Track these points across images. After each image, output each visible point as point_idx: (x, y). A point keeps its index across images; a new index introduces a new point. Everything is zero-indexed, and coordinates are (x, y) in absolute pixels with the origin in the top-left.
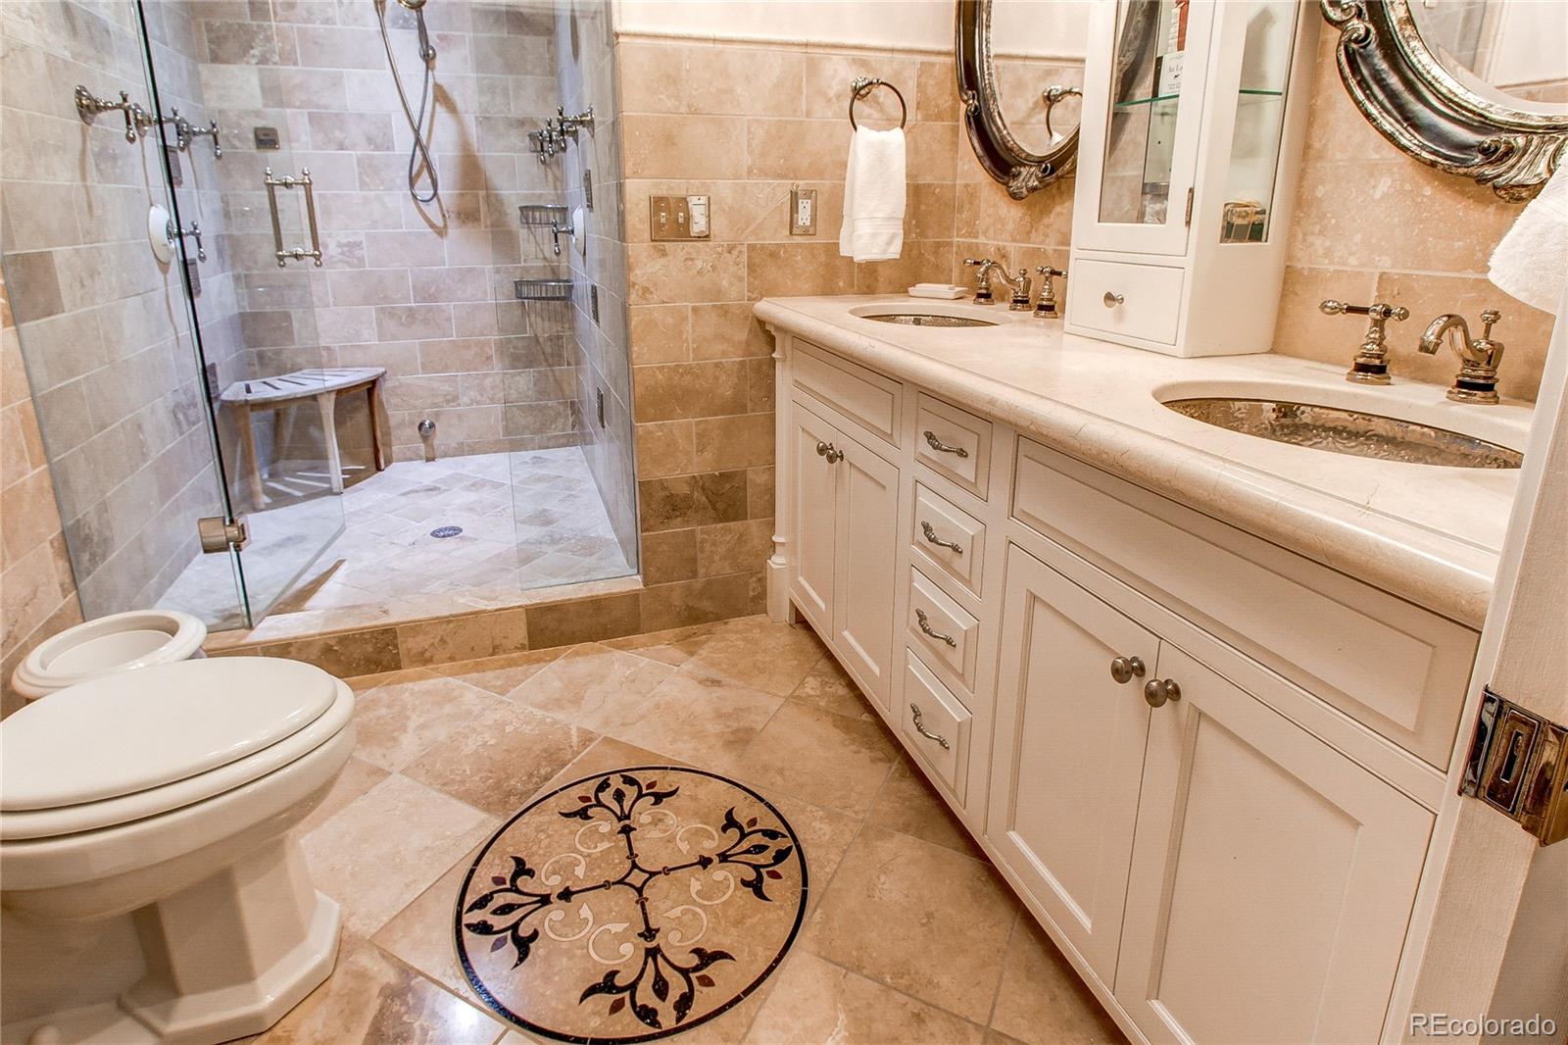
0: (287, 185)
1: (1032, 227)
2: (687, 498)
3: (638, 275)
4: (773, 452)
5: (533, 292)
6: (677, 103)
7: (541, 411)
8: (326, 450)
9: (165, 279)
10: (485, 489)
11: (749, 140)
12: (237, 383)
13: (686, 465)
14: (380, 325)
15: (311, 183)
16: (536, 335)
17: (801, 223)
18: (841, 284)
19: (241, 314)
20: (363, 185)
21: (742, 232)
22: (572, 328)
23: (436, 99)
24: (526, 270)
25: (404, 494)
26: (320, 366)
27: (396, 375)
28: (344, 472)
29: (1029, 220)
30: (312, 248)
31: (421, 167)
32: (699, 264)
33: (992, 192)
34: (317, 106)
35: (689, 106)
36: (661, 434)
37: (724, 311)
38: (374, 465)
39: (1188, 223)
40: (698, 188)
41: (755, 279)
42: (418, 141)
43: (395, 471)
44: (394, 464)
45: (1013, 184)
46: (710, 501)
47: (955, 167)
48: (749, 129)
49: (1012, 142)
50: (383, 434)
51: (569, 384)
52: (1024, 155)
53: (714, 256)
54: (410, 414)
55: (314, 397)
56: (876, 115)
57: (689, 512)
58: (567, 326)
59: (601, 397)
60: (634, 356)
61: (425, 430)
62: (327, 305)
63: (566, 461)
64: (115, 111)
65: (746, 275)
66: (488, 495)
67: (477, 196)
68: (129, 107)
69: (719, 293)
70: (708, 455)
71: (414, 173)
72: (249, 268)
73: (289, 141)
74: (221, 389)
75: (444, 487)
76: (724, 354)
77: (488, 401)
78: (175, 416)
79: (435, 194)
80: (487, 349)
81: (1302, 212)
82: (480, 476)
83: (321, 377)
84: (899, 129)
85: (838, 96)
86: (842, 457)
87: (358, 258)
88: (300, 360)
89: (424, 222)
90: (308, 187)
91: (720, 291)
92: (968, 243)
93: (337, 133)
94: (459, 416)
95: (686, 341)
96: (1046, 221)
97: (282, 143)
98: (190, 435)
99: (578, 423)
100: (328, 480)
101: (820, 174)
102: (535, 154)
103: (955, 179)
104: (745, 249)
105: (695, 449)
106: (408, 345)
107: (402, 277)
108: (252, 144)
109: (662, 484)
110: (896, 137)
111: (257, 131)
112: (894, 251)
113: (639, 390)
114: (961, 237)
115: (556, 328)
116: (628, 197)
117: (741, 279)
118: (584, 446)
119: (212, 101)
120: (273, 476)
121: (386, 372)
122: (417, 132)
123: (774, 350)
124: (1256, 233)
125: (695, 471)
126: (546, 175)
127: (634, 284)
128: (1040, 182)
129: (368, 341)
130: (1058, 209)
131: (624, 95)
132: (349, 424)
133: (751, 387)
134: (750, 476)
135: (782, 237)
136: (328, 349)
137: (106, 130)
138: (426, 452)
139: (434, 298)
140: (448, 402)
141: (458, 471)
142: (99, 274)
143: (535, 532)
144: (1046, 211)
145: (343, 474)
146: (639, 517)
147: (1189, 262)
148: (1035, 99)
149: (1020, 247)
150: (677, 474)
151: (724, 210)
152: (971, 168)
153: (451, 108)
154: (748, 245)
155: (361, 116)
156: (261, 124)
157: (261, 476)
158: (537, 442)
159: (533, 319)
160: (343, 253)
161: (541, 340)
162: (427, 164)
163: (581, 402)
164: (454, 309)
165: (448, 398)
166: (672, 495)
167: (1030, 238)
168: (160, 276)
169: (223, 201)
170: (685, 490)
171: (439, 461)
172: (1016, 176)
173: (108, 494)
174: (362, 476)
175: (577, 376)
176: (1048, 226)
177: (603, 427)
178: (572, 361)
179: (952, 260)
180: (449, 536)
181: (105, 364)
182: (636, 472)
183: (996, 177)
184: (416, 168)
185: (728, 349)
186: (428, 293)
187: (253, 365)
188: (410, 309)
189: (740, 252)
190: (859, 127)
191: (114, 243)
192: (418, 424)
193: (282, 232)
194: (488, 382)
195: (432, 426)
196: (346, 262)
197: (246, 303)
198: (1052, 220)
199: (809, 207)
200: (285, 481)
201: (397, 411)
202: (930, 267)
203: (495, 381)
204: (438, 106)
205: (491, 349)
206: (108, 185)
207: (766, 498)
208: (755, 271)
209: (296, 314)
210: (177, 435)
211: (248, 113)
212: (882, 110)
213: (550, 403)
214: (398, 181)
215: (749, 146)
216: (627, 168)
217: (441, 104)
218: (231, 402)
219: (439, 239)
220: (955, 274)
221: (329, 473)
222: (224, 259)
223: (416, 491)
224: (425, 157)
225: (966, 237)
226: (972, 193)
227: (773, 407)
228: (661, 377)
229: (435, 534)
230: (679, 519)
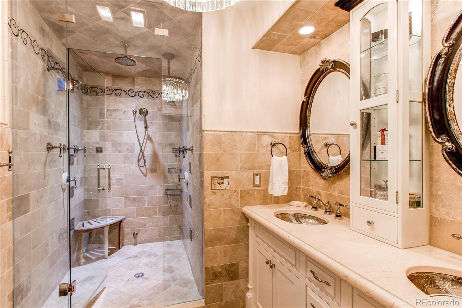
0: (103, 168)
1: (329, 187)
2: (220, 272)
3: (207, 200)
4: (248, 256)
5: (170, 192)
6: (220, 149)
7: (170, 229)
8: (104, 242)
9: (64, 194)
10: (153, 256)
11: (241, 159)
12: (80, 222)
13: (220, 261)
14: (125, 203)
15: (110, 168)
16: (170, 205)
17: (256, 183)
18: (268, 201)
19: (85, 200)
20: (125, 162)
21: (238, 187)
22: (181, 203)
23: (147, 139)
24: (169, 186)
25: (127, 259)
26: (106, 215)
27: (128, 218)
28: (109, 249)
29: (328, 185)
30: (108, 187)
31: (141, 157)
32: (225, 196)
33: (314, 174)
34: (114, 141)
35: (223, 150)
36: (212, 251)
37: (233, 211)
38: (118, 247)
39: (397, 203)
40: (225, 173)
41: (242, 200)
42: (141, 150)
43: (125, 249)
44: (124, 246)
45: (323, 175)
46: (227, 274)
47: (301, 166)
48: (241, 155)
49: (320, 161)
50: (122, 237)
51: (179, 220)
52: (325, 165)
53: (230, 194)
54: (131, 230)
55: (103, 228)
56: (277, 151)
57: (221, 278)
58: (180, 202)
59: (191, 231)
60: (205, 226)
61: (135, 235)
62: (110, 197)
63: (177, 245)
64: (57, 149)
65: (240, 199)
66: (153, 259)
67: (157, 165)
68: (62, 147)
69: (231, 205)
70: (227, 258)
71: (139, 159)
72: (89, 186)
73: (106, 150)
74: (75, 225)
75: (139, 256)
76: (233, 224)
77: (155, 226)
78: (59, 238)
79: (145, 165)
80: (156, 210)
81: (434, 198)
82: (151, 251)
83: (105, 220)
84: (285, 156)
85: (266, 146)
86: (275, 266)
87: (121, 183)
88: (100, 214)
89: (141, 172)
90: (109, 169)
91: (232, 204)
92: (306, 188)
93: (119, 148)
94: (146, 231)
95: (221, 221)
96: (334, 186)
97: (103, 151)
98: (63, 243)
99: (182, 232)
100: (103, 253)
101: (261, 168)
102: (173, 153)
103: (301, 168)
104: (239, 191)
105: (223, 256)
106: (132, 208)
107: (133, 188)
108: (95, 151)
109: (212, 268)
110: (285, 158)
111: (97, 148)
112: (286, 193)
113: (206, 237)
114: (303, 186)
115: (176, 203)
116: (205, 177)
117: (238, 201)
118: (183, 240)
119: (86, 140)
120: (87, 251)
121: (125, 217)
122: (141, 148)
123: (248, 223)
124: (418, 204)
125: (223, 263)
126: (176, 159)
127: (206, 203)
128: (332, 175)
129: (121, 207)
130: (338, 183)
131: (205, 147)
132: (112, 233)
133: (241, 235)
134: (241, 264)
135: (251, 187)
136: (109, 210)
137: (54, 153)
138: (135, 242)
139: (142, 194)
140: (143, 226)
141: (144, 249)
142: (44, 197)
143: (168, 276)
144: (333, 183)
145: (109, 250)
146: (204, 280)
147: (400, 215)
148: (322, 145)
149: (325, 192)
150: (217, 265)
151: (233, 180)
152: (306, 166)
153: (151, 141)
154: (240, 190)
155: (126, 143)
156: (98, 146)
157: (83, 251)
158: (169, 238)
159: (170, 201)
160: (117, 182)
161: (172, 207)
162: (143, 156)
163: (183, 226)
164: (147, 197)
165: (143, 225)
166: (215, 272)
167: (328, 190)
168: (62, 193)
169: (84, 167)
170: (219, 270)
171: (138, 245)
172: (323, 172)
173: (32, 272)
174: (114, 251)
175: (182, 218)
176: (335, 187)
177: (191, 241)
178: (181, 213)
179: (301, 192)
180: (140, 277)
181: (40, 226)
182: (204, 263)
183: (316, 171)
184: (140, 157)
185: (234, 223)
186: (140, 193)
187: (86, 215)
188: (134, 198)
189: (238, 192)
190: (274, 156)
191: (50, 186)
192: (133, 233)
193: (100, 176)
194: (155, 220)
195: (137, 234)
196: (117, 184)
197: (86, 197)
198: (336, 186)
199: (258, 178)
200: (90, 253)
201: (127, 230)
202: (294, 195)
203: (157, 220)
204: (148, 141)
205: (157, 209)
206: (52, 169)
207: (245, 272)
208: (242, 198)
209: (101, 200)
210: (59, 244)
211: (95, 143)
212: (279, 150)
213: (173, 226)
214: (135, 161)
215: (241, 161)
216: (205, 168)
217: (149, 140)
218: (78, 230)
219: (145, 177)
220: (302, 197)
221: (104, 250)
222: (82, 184)
223: (131, 258)
224: (143, 154)
225: (305, 186)
226: (307, 174)
227: (248, 241)
228: (213, 232)
229: (136, 276)
230: (218, 280)
